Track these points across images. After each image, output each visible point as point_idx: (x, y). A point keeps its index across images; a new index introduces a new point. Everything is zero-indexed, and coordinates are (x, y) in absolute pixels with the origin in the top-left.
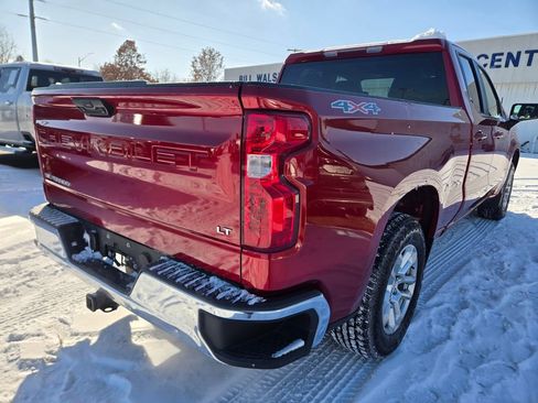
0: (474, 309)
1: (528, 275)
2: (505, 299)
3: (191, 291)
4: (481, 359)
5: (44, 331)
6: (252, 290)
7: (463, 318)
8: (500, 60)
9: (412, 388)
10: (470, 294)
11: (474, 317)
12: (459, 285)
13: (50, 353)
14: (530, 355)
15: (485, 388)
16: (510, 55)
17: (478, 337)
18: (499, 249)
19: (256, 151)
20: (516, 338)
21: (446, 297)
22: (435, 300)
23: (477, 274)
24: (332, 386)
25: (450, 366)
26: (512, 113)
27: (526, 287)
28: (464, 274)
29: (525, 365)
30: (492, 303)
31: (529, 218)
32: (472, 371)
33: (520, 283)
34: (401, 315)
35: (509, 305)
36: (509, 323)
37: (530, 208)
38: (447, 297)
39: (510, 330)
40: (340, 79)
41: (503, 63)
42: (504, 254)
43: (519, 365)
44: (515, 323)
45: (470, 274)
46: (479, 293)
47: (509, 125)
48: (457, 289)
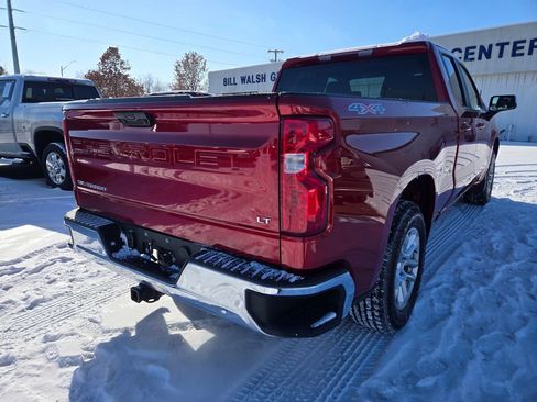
0: (470, 287)
1: (516, 254)
2: (498, 277)
3: (237, 274)
4: (481, 330)
5: (77, 330)
6: (290, 270)
7: (461, 296)
8: (473, 53)
9: (423, 359)
10: (465, 274)
11: (470, 294)
12: (454, 267)
13: (87, 349)
14: (524, 326)
15: (488, 356)
16: (482, 48)
17: (477, 312)
18: (487, 232)
19: (291, 150)
20: (510, 310)
21: (443, 278)
22: (434, 281)
23: (469, 256)
24: (351, 362)
25: (455, 337)
26: (491, 104)
27: (515, 265)
28: (458, 257)
29: (520, 334)
30: (486, 281)
31: (511, 202)
32: (475, 342)
33: (509, 262)
34: (408, 294)
35: (501, 282)
36: (502, 298)
37: (512, 193)
38: (445, 277)
39: (505, 304)
40: (331, 80)
41: (476, 56)
42: (492, 236)
43: (516, 334)
44: (508, 297)
45: (463, 256)
46: (473, 273)
47: (489, 115)
48: (452, 271)
